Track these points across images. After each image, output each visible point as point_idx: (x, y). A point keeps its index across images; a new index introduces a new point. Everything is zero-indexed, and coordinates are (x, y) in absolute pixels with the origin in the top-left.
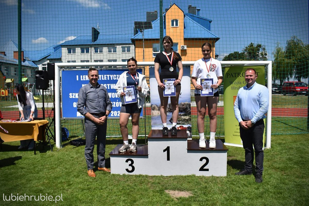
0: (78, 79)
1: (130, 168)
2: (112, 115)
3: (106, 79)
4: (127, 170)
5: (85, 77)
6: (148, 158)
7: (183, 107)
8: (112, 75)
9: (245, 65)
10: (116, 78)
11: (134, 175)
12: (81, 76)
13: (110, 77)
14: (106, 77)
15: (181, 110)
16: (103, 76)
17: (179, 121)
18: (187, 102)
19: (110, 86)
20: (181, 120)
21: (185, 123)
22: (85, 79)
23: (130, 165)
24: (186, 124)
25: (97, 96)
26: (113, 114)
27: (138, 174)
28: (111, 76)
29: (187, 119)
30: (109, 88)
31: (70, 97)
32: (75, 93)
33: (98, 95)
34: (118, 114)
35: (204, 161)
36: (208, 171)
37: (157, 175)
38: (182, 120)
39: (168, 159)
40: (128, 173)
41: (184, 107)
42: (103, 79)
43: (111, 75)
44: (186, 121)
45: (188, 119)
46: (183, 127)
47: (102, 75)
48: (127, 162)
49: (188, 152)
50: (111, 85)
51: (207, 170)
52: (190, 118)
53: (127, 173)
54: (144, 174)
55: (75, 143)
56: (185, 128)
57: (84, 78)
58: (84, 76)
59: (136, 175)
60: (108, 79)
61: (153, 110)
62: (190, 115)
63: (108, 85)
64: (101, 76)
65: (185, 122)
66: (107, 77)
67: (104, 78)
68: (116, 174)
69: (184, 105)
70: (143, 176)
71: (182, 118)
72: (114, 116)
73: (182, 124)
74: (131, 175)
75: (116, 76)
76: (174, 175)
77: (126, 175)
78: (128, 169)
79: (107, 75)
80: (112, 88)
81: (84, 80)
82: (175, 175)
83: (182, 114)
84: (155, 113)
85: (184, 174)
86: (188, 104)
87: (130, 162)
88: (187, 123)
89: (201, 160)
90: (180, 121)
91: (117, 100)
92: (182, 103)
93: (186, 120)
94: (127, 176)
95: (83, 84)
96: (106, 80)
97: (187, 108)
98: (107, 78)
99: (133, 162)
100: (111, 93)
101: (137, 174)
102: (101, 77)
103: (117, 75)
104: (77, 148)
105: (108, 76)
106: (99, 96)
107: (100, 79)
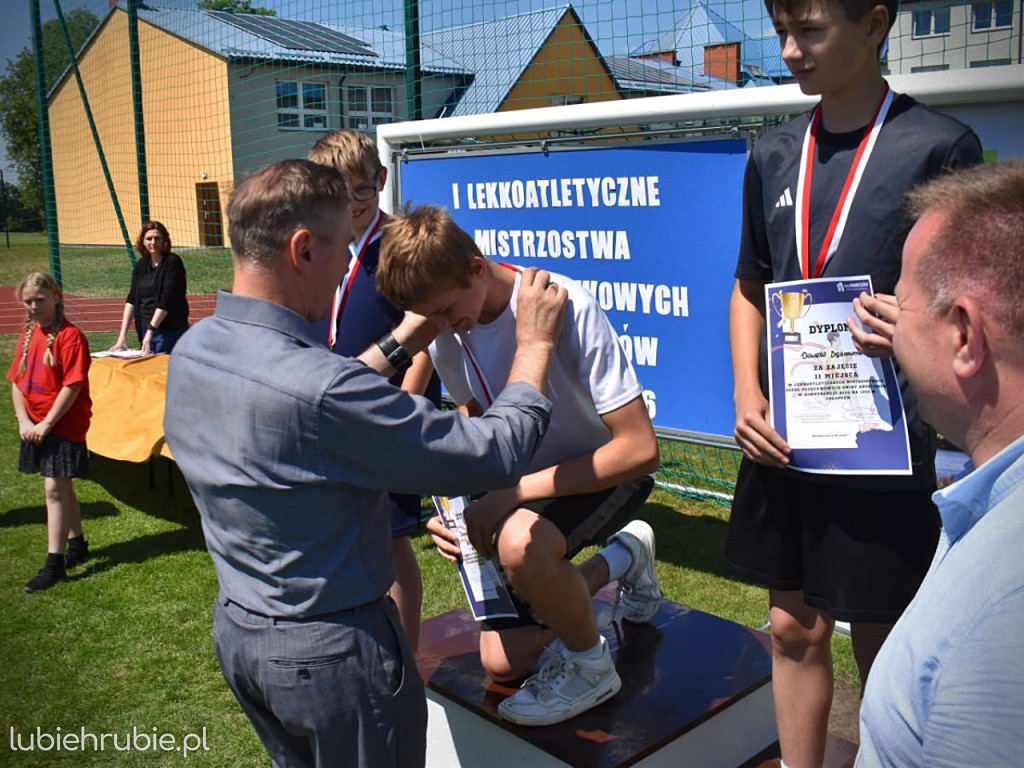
0: (457, 205)
3: (570, 203)
5: (484, 191)
8: (598, 180)
10: (613, 195)
12: (470, 187)
13: (585, 187)
14: (569, 193)
16: (554, 182)
19: (588, 240)
22: (485, 201)
28: (594, 185)
30: (584, 255)
42: (556, 203)
43: (593, 178)
47: (550, 179)
50: (594, 233)
57: (480, 196)
58: (480, 186)
63: (582, 235)
64: (547, 183)
66: (572, 188)
67: (560, 197)
75: (613, 187)
79: (574, 182)
80: (597, 255)
81: (482, 206)
91: (626, 326)
95: (478, 229)
96: (568, 207)
98: (573, 197)
100: (594, 283)
102: (549, 189)
103: (619, 180)
105: (579, 183)
107: (545, 204)
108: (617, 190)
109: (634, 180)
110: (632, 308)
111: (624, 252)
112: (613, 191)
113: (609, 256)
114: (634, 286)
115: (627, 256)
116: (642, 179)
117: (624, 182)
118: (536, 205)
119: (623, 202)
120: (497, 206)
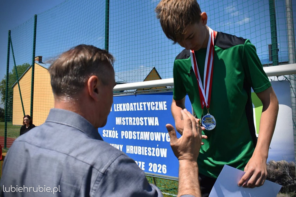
2: (150, 170)
5: (119, 106)
7: (277, 170)
8: (150, 103)
10: (154, 107)
12: (115, 105)
13: (146, 105)
15: (271, 177)
16: (138, 103)
18: (285, 162)
19: (147, 120)
22: (119, 109)
26: (152, 169)
28: (148, 104)
30: (146, 124)
31: (103, 135)
32: (109, 130)
34: (158, 168)
42: (138, 109)
43: (148, 102)
50: (149, 118)
57: (118, 107)
58: (117, 105)
60: (145, 109)
63: (145, 118)
66: (143, 105)
67: (139, 108)
69: (277, 168)
72: (153, 172)
75: (154, 105)
80: (150, 124)
81: (118, 110)
86: (286, 165)
91: (158, 145)
92: (274, 162)
95: (117, 117)
96: (142, 111)
97: (284, 175)
98: (143, 108)
100: (149, 133)
102: (136, 105)
105: (144, 103)
107: (135, 110)
108: (155, 106)
109: (159, 102)
110: (159, 140)
111: (157, 123)
112: (154, 106)
113: (153, 125)
114: (160, 133)
115: (158, 125)
116: (162, 102)
117: (157, 103)
118: (133, 110)
119: (157, 109)
120: (122, 110)
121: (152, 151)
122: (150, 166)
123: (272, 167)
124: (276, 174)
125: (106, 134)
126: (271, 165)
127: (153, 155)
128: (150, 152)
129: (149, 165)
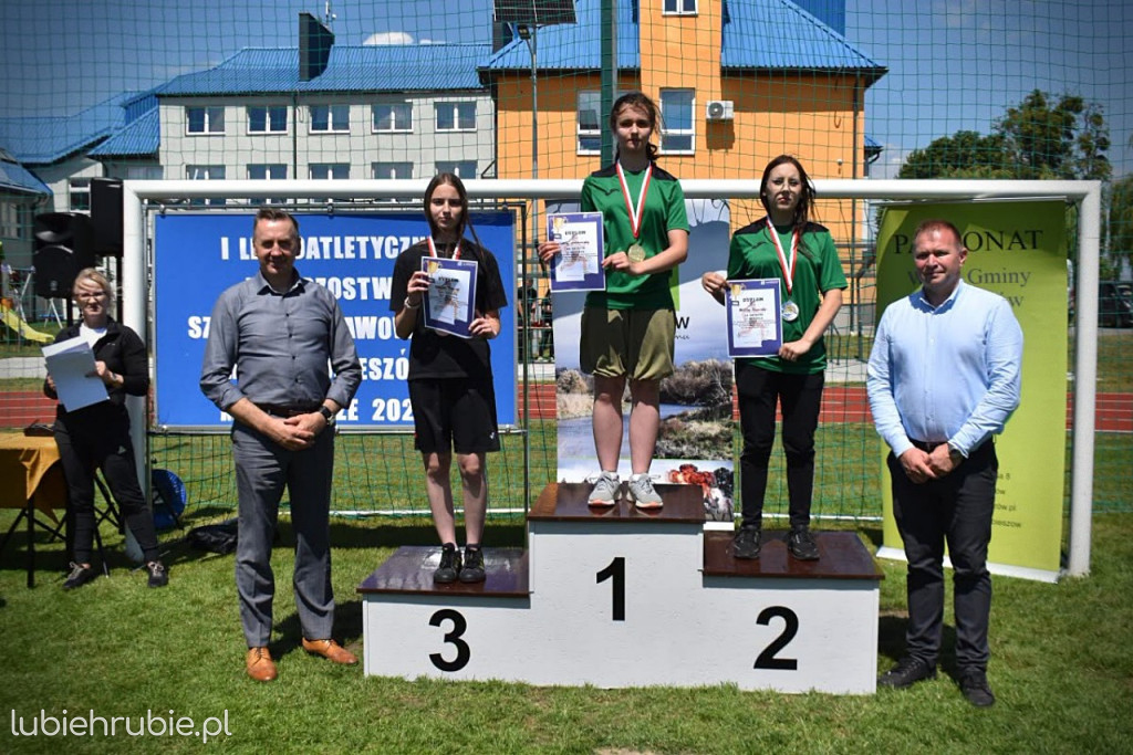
0: (225, 255)
1: (450, 653)
2: (377, 417)
3: (353, 256)
4: (437, 660)
6: (528, 607)
7: (698, 379)
8: (381, 239)
9: (978, 199)
10: (395, 250)
11: (466, 683)
12: (243, 240)
13: (369, 244)
14: (353, 247)
15: (687, 394)
16: (338, 239)
17: (678, 445)
18: (715, 361)
19: (370, 286)
20: (689, 439)
21: (705, 453)
23: (448, 638)
24: (707, 459)
25: (286, 331)
26: (384, 413)
27: (485, 680)
28: (377, 242)
29: (713, 433)
30: (364, 296)
31: (191, 333)
33: (289, 328)
34: (403, 409)
35: (778, 625)
36: (795, 668)
37: (566, 683)
38: (693, 438)
39: (619, 613)
40: (440, 671)
41: (701, 383)
42: (338, 255)
43: (377, 236)
44: (707, 442)
45: (717, 436)
46: (696, 469)
47: (333, 237)
48: (438, 625)
49: (705, 585)
50: (375, 280)
51: (791, 665)
52: (728, 433)
53: (436, 673)
54: (509, 677)
55: (213, 539)
56: (703, 474)
59: (474, 682)
60: (363, 255)
61: (568, 392)
62: (727, 420)
63: (363, 281)
64: (330, 239)
65: (705, 447)
66: (357, 244)
67: (343, 251)
68: (389, 676)
69: (699, 374)
70: (508, 687)
71: (692, 429)
72: (387, 421)
73: (690, 458)
74: (453, 684)
75: (396, 243)
76: (641, 687)
77: (431, 682)
78: (439, 655)
79: (359, 239)
80: (378, 296)
82: (648, 686)
83: (691, 411)
84: (577, 404)
85: (686, 681)
86: (716, 369)
87: (448, 625)
88: (714, 452)
89: (764, 618)
90: (683, 442)
92: (694, 364)
93: (709, 438)
94: (437, 684)
96: (351, 259)
97: (712, 387)
98: (357, 251)
99: (461, 624)
100: (374, 319)
101: (478, 679)
102: (332, 245)
103: (402, 239)
104: (219, 561)
105: (363, 240)
106: (294, 331)
107: (327, 256)
108: (399, 246)
112: (395, 247)
117: (405, 239)
118: (317, 256)
121: (383, 367)
122: (376, 409)
123: (690, 374)
124: (697, 387)
125: (203, 330)
126: (687, 370)
127: (388, 376)
128: (379, 371)
129: (375, 404)
